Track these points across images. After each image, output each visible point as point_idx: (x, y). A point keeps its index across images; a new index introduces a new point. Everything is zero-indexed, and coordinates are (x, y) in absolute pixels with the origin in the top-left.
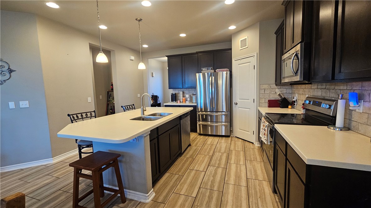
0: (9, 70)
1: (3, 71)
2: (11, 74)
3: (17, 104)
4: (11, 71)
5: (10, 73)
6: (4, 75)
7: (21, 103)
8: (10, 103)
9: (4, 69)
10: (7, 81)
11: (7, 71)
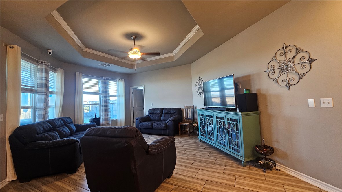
0: (310, 60)
1: (303, 63)
2: (312, 64)
3: (317, 102)
4: (311, 61)
5: (310, 64)
6: (304, 67)
7: (322, 100)
8: (309, 100)
9: (304, 61)
10: (307, 74)
11: (308, 61)
